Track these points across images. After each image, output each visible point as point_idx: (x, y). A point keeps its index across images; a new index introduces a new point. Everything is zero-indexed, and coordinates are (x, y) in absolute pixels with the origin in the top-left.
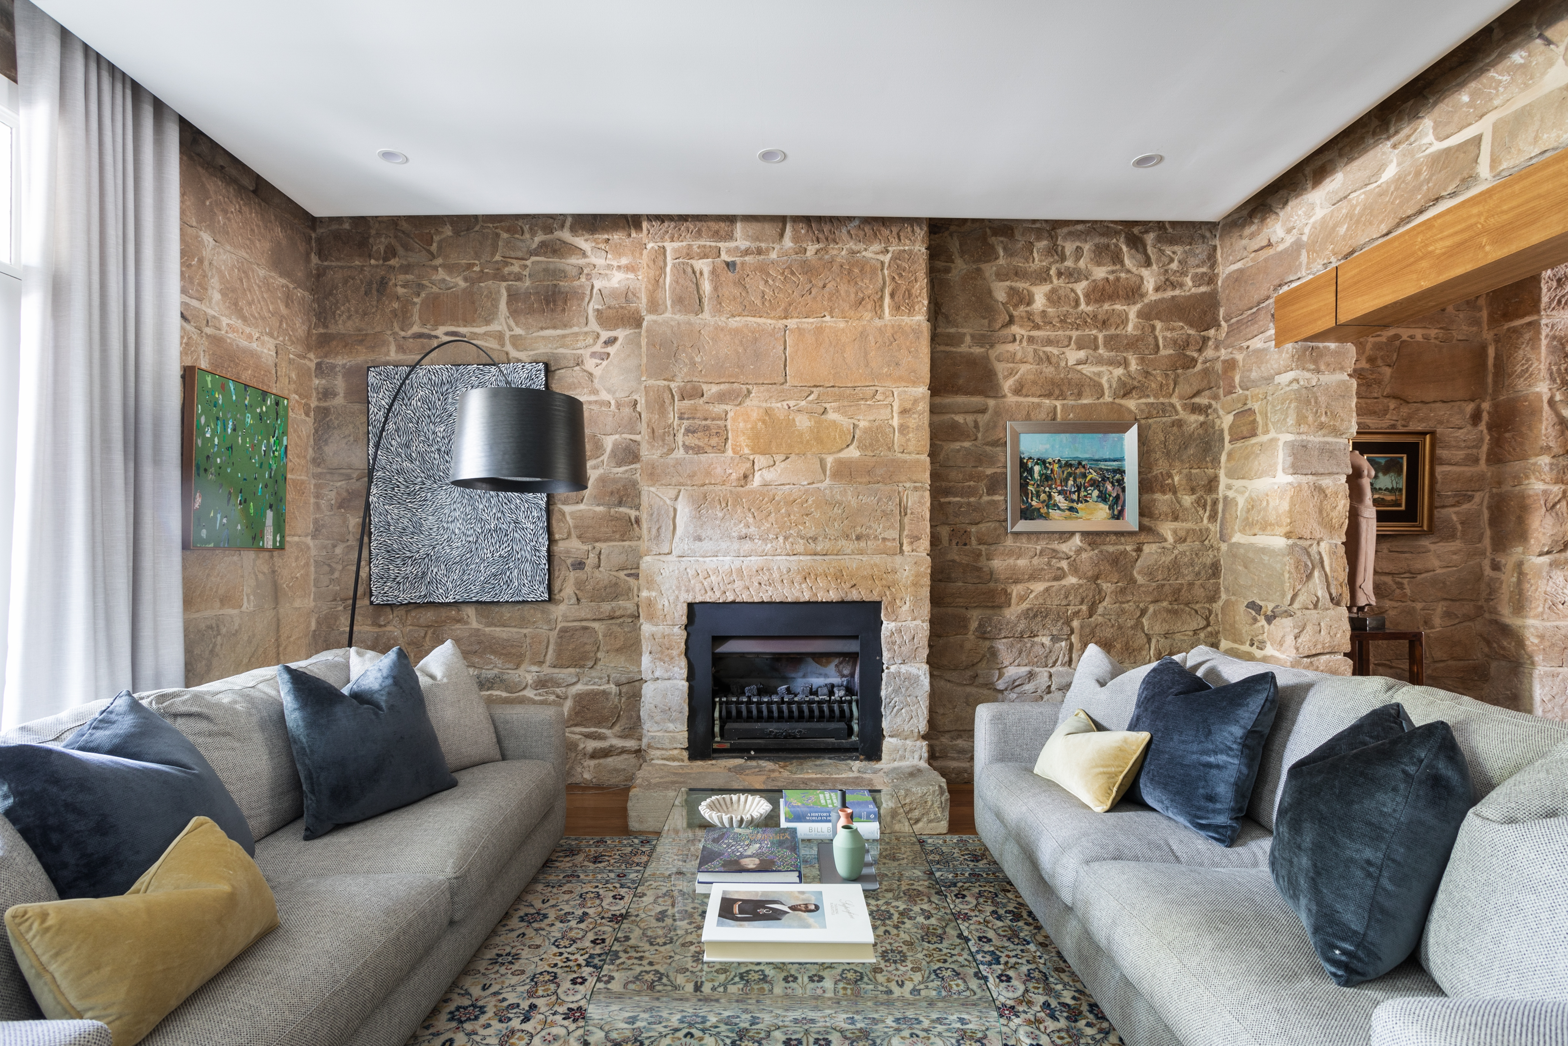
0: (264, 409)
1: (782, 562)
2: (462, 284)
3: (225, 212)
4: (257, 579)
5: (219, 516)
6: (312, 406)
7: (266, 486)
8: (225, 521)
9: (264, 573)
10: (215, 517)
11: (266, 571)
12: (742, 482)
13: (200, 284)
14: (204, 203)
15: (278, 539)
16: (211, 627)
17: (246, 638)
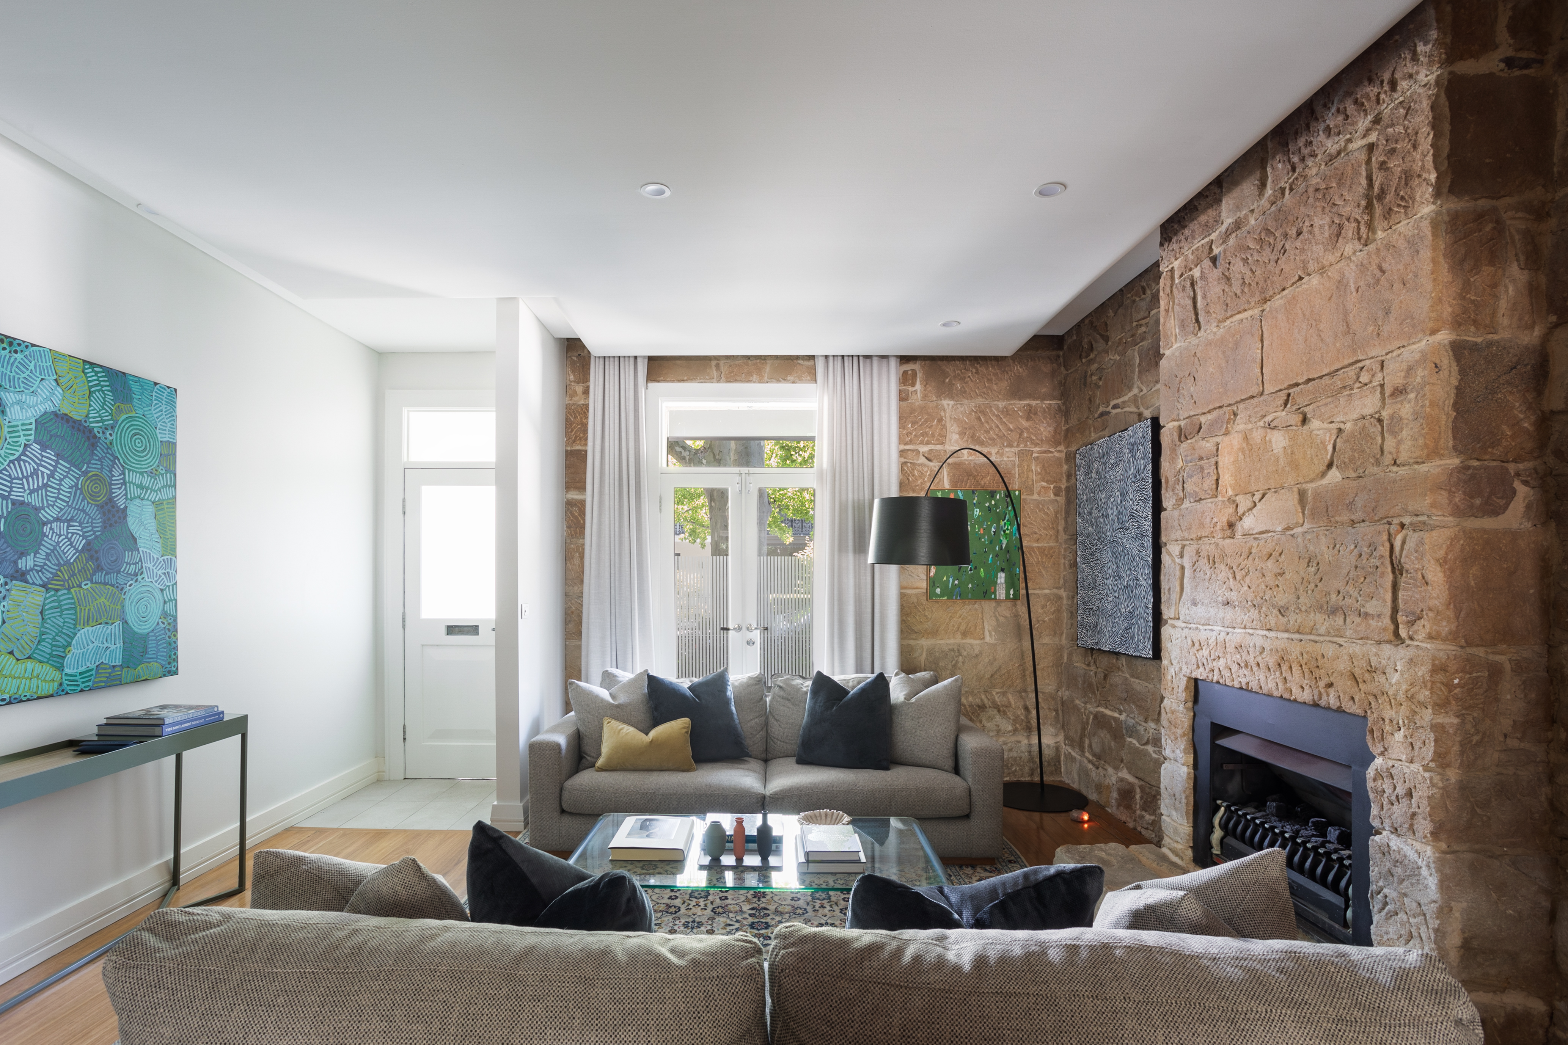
0: (993, 502)
1: (1258, 638)
2: (1118, 358)
3: (962, 379)
4: (997, 620)
5: (951, 580)
6: (1063, 487)
7: (997, 556)
8: (956, 582)
9: (1005, 617)
10: (948, 581)
11: (1008, 615)
12: (1228, 533)
13: (940, 435)
14: (944, 382)
15: (1012, 592)
16: (953, 650)
17: (987, 660)
